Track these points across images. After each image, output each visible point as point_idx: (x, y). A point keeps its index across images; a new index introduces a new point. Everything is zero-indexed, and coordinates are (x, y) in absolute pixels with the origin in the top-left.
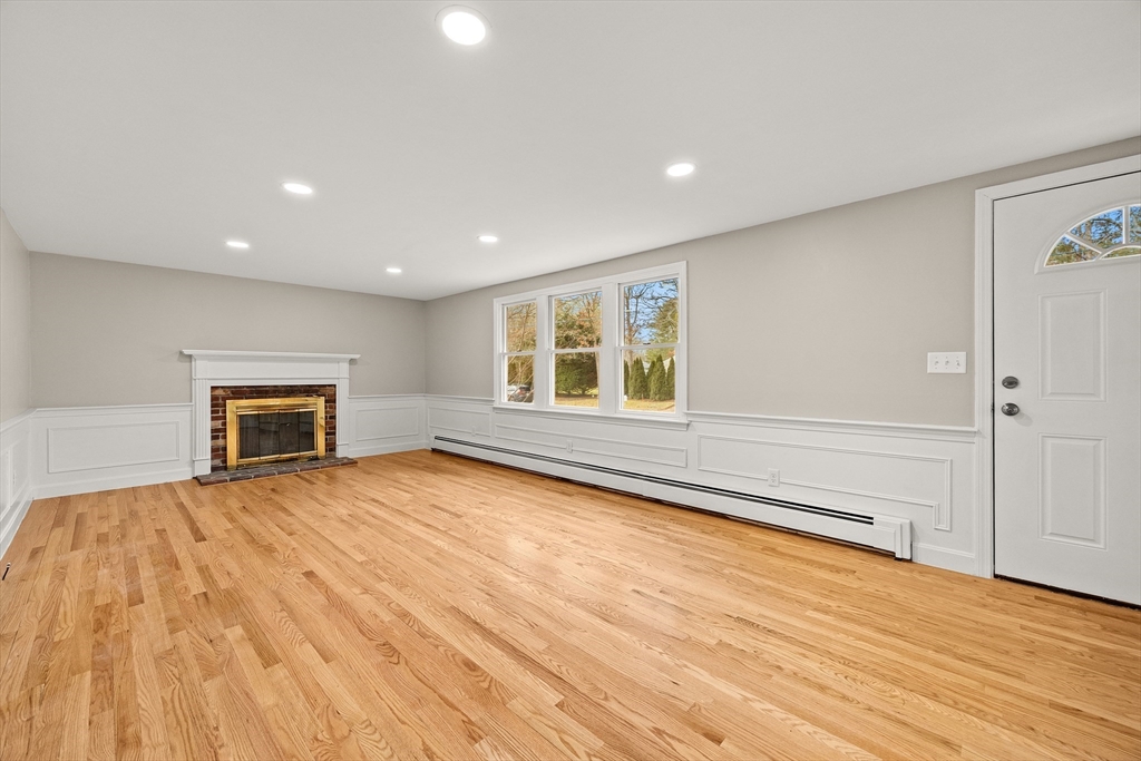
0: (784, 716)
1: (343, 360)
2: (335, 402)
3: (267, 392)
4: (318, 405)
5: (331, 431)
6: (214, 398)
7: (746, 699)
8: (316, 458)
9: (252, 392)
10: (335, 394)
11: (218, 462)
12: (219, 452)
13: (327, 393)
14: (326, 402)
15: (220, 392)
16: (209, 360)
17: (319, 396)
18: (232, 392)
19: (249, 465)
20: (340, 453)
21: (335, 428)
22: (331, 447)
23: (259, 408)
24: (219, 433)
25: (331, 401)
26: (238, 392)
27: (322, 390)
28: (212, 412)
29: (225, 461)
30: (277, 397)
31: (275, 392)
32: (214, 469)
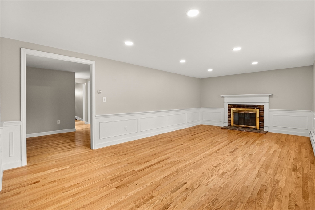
0: (118, 201)
1: (266, 96)
2: (263, 111)
3: (241, 106)
4: (257, 112)
5: (262, 121)
6: (228, 107)
7: (127, 196)
8: (256, 129)
9: (237, 106)
10: (264, 108)
11: (229, 124)
12: (229, 121)
13: (261, 108)
14: (260, 110)
15: (230, 106)
16: (227, 97)
17: (257, 108)
18: (233, 106)
19: (236, 126)
20: (265, 129)
21: (263, 120)
22: (262, 126)
23: (239, 111)
24: (229, 116)
25: (262, 110)
26: (234, 106)
27: (259, 107)
28: (228, 111)
29: (231, 124)
30: (244, 108)
31: (244, 106)
32: (228, 125)
